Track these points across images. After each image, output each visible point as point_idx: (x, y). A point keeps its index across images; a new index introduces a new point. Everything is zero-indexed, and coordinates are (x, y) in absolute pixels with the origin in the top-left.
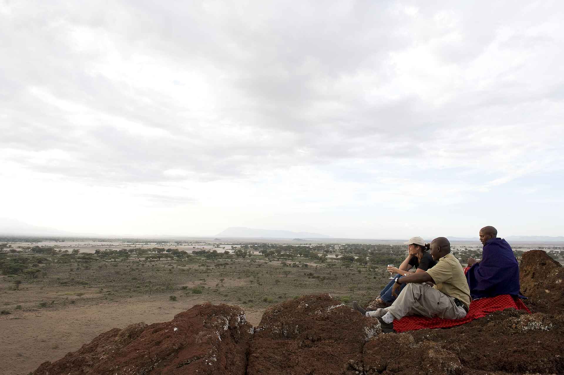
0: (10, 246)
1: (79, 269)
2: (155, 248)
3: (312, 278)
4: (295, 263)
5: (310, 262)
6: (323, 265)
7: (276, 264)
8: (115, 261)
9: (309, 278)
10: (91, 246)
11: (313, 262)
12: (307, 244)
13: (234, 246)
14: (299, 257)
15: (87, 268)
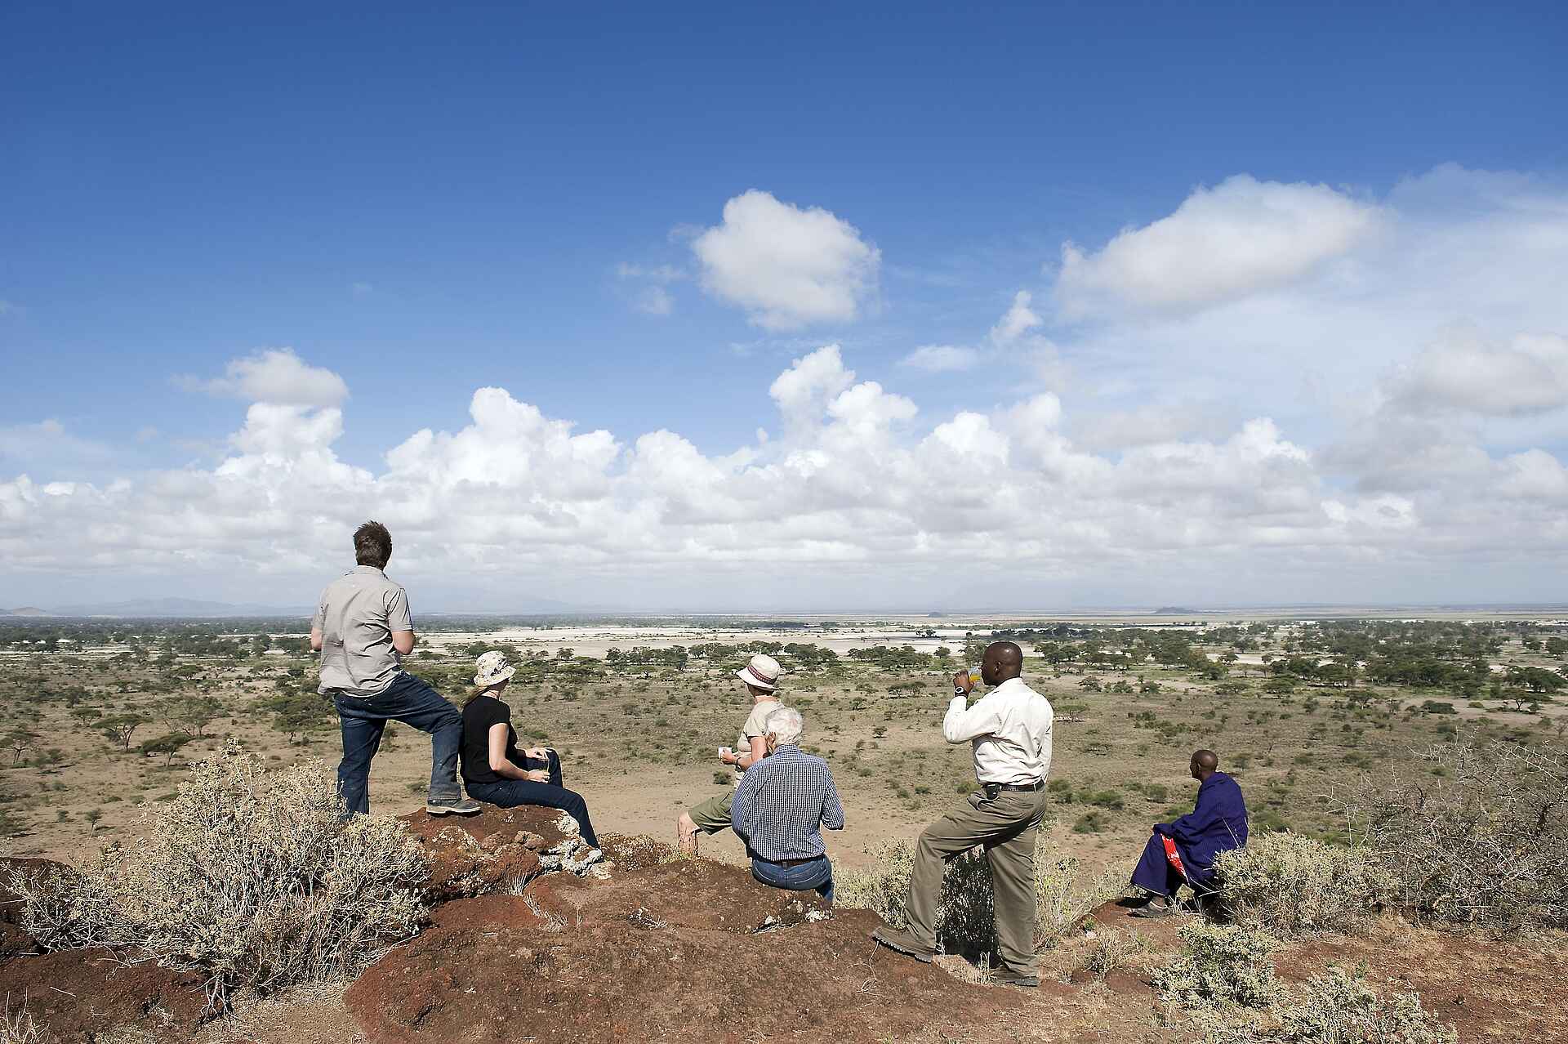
0: (426, 643)
1: (551, 699)
2: (757, 643)
3: (1147, 727)
4: (1124, 682)
5: (1173, 678)
6: (1209, 687)
7: (1069, 685)
8: (647, 677)
9: (1138, 726)
10: (612, 638)
11: (1184, 678)
12: (1194, 623)
13: (974, 633)
14: (1150, 662)
15: (569, 696)
